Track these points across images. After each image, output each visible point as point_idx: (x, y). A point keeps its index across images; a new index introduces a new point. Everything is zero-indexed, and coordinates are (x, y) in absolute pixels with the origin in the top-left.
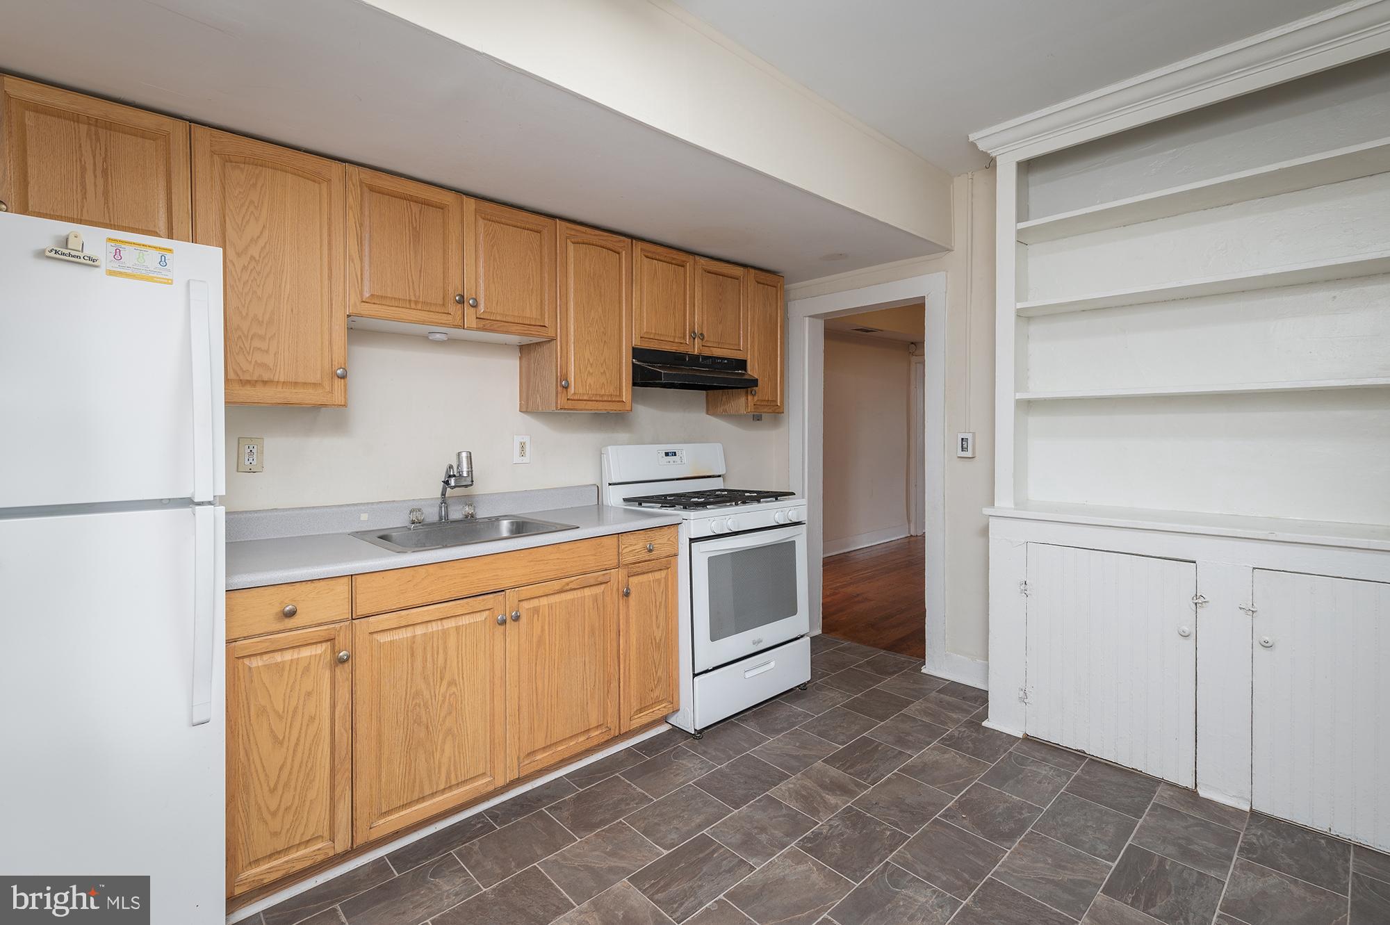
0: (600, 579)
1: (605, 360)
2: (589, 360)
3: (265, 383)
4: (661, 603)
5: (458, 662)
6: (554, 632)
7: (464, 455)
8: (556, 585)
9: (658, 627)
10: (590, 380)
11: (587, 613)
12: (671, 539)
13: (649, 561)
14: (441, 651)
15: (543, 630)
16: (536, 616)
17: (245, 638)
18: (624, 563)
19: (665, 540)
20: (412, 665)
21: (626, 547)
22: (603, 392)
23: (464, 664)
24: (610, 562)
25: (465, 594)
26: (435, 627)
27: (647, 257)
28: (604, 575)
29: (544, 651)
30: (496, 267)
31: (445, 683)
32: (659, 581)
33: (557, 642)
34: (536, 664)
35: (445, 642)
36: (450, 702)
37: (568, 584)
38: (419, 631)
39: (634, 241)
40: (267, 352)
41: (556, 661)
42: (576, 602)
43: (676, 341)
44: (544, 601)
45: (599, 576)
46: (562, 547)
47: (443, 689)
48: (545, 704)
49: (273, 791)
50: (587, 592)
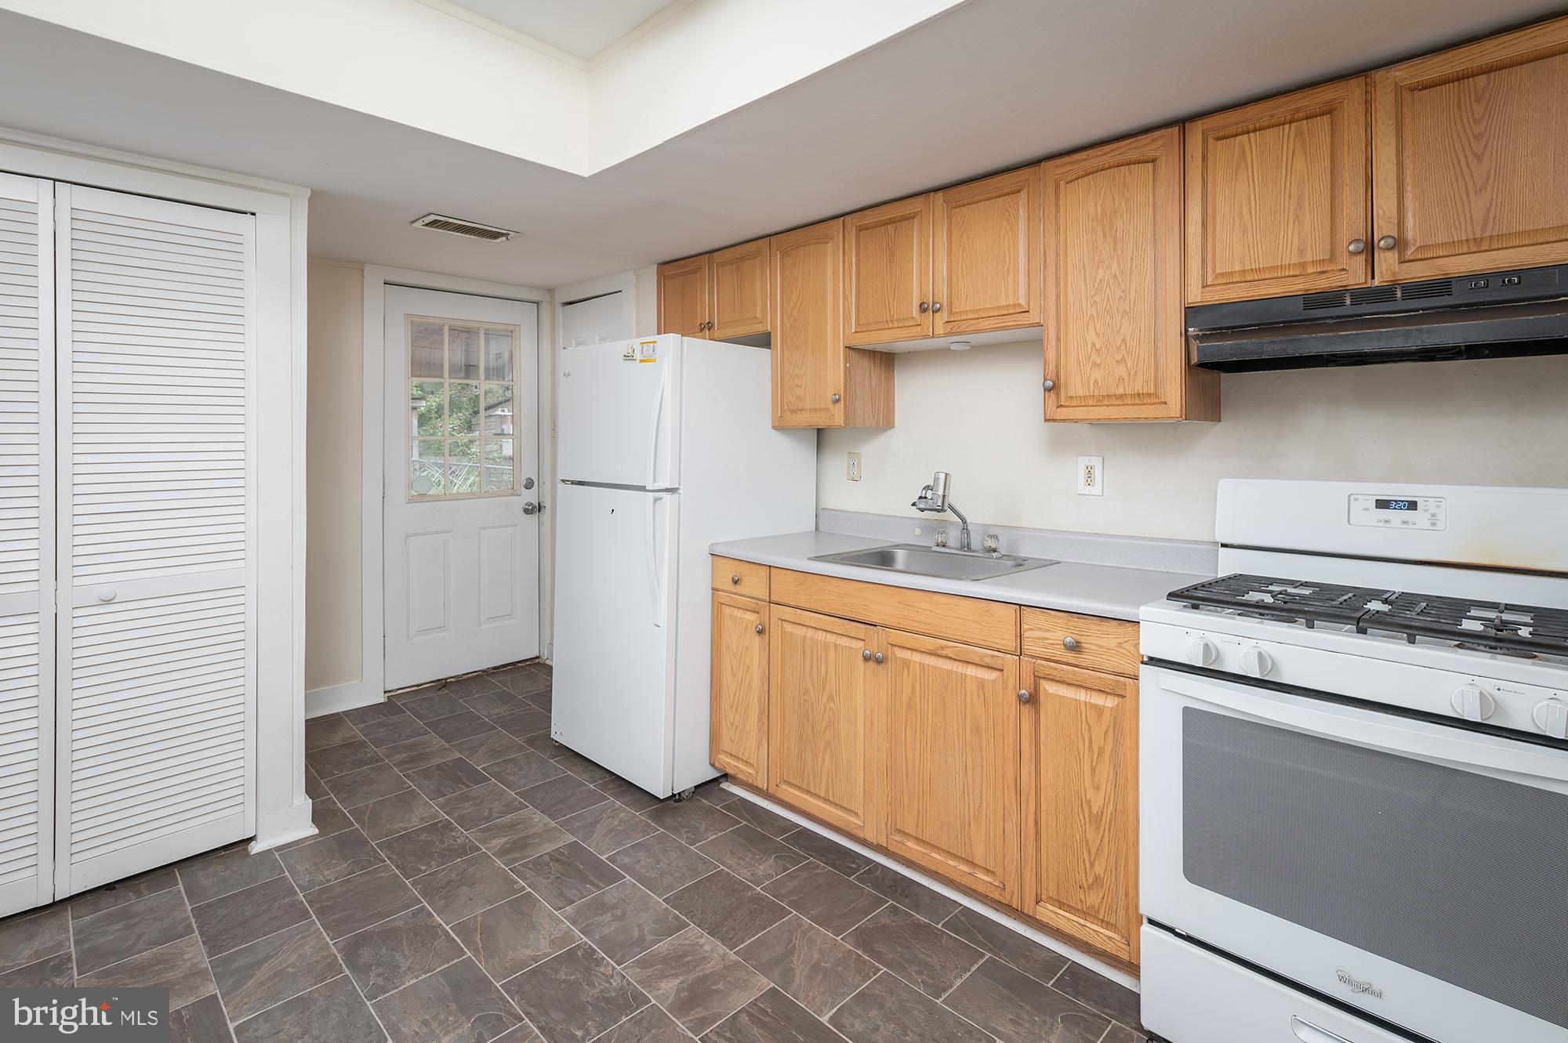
0: (988, 661)
1: (1124, 340)
2: (1094, 345)
3: (801, 410)
4: (1101, 751)
5: (836, 681)
6: (926, 703)
7: (942, 476)
8: (930, 643)
9: (1097, 788)
10: (1097, 375)
11: (968, 698)
12: (1126, 646)
13: (1077, 666)
14: (823, 662)
15: (913, 692)
16: (906, 670)
17: (723, 591)
18: (1027, 652)
19: (1112, 643)
20: (804, 662)
21: (1031, 629)
22: (1121, 391)
23: (841, 686)
24: (1001, 642)
25: (840, 613)
26: (821, 635)
27: (1218, 139)
28: (993, 656)
29: (914, 718)
30: (965, 258)
31: (826, 694)
32: (1099, 710)
33: (930, 715)
34: (906, 728)
35: (826, 655)
36: (829, 716)
37: (943, 648)
38: (810, 633)
39: (1187, 125)
40: (801, 387)
41: (929, 739)
42: (954, 676)
43: (1310, 270)
44: (916, 657)
45: (985, 655)
46: (936, 597)
47: (825, 700)
48: (916, 784)
49: (731, 707)
50: (971, 671)
